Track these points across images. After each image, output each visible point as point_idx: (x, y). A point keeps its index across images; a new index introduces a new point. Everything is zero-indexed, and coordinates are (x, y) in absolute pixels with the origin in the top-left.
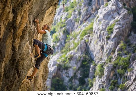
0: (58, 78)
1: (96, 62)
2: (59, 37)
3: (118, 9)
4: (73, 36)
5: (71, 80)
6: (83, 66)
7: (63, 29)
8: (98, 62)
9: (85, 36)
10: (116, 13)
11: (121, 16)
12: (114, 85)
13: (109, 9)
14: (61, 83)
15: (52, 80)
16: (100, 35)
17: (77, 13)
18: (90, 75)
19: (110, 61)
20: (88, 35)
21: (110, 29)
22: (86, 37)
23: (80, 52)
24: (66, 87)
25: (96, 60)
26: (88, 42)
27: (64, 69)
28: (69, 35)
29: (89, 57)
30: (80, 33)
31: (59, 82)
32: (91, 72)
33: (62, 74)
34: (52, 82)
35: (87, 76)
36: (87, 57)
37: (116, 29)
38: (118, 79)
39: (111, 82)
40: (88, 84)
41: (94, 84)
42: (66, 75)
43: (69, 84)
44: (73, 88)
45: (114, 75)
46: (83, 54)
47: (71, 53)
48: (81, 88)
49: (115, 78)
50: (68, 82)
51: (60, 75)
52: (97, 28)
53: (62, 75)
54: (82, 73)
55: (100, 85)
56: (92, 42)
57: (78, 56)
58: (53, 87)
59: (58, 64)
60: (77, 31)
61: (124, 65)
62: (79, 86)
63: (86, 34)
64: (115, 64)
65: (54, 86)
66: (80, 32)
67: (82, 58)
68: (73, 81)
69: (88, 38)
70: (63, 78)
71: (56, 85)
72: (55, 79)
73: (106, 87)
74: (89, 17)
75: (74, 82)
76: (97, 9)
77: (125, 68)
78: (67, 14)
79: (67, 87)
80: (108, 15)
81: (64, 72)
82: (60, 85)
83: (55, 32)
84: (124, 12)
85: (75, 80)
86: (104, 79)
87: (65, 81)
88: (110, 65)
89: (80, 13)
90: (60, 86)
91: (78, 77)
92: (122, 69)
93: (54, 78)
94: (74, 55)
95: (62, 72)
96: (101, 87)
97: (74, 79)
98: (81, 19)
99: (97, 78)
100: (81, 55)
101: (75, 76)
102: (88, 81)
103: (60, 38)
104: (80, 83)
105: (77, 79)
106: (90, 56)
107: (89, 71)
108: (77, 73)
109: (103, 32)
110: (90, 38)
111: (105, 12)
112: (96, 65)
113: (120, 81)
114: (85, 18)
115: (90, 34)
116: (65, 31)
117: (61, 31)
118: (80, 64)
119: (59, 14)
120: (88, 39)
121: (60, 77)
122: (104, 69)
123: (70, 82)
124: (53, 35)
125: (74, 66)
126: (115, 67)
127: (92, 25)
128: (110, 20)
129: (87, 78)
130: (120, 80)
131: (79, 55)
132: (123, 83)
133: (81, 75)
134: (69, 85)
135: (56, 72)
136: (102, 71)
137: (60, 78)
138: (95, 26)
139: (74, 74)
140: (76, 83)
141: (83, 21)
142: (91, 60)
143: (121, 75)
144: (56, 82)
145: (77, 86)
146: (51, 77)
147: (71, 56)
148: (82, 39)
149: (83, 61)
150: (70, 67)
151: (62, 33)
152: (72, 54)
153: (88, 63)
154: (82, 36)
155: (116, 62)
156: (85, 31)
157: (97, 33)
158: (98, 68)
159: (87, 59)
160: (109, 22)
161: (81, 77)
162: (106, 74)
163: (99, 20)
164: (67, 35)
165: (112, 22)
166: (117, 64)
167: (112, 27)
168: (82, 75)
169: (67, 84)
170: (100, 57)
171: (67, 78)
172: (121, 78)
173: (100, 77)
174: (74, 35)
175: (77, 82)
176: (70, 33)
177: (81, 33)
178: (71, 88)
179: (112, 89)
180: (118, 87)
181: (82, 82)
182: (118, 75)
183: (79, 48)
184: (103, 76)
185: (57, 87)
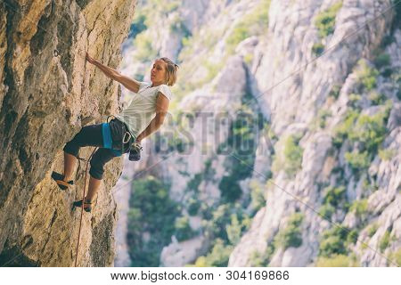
0: (151, 178)
1: (277, 130)
2: (158, 46)
4: (203, 43)
5: (193, 185)
6: (233, 140)
7: (172, 17)
8: (285, 127)
9: (242, 43)
12: (334, 204)
14: (161, 194)
15: (132, 185)
16: (290, 42)
18: (258, 168)
19: (323, 127)
20: (254, 38)
21: (325, 21)
22: (247, 45)
23: (225, 96)
24: (179, 208)
25: (278, 123)
26: (251, 62)
27: (173, 149)
28: (190, 37)
29: (253, 110)
30: (225, 32)
31: (154, 192)
32: (260, 161)
33: (166, 164)
34: (134, 191)
36: (249, 111)
37: (346, 21)
38: (346, 183)
39: (324, 193)
40: (250, 199)
41: (269, 197)
42: (178, 167)
43: (189, 199)
44: (200, 211)
45: (335, 171)
46: (235, 101)
47: (197, 98)
48: (226, 210)
49: (338, 181)
50: (185, 192)
51: (160, 167)
52: (281, 17)
53: (164, 167)
54: (230, 164)
55: (287, 204)
56: (265, 62)
57: (219, 107)
58: (136, 207)
60: (216, 26)
61: (369, 139)
62: (221, 203)
63: (244, 35)
64: (339, 135)
65: (138, 203)
66: (227, 29)
67: (232, 116)
68: (201, 187)
69: (250, 49)
70: (169, 178)
71: (144, 199)
72: (141, 181)
73: (307, 207)
75: (205, 192)
77: (372, 150)
79: (183, 206)
81: (173, 158)
82: (160, 199)
83: (145, 28)
85: (206, 185)
86: (302, 181)
87: (175, 189)
88: (324, 138)
90: (157, 204)
91: (216, 177)
92: (361, 152)
93: (141, 176)
94: (205, 104)
95: (165, 158)
96: (292, 209)
97: (203, 183)
99: (279, 179)
100: (229, 106)
101: (207, 172)
102: (250, 190)
103: (161, 48)
104: (222, 195)
105: (214, 182)
106: (256, 107)
107: (254, 156)
108: (214, 163)
109: (300, 29)
110: (257, 50)
112: (275, 138)
113: (355, 190)
115: (257, 34)
116: (178, 25)
117: (163, 25)
118: (225, 134)
120: (252, 52)
121: (160, 175)
122: (302, 150)
123: (193, 192)
124: (138, 36)
126: (338, 146)
127: (267, 7)
129: (247, 180)
130: (355, 186)
131: (223, 103)
132: (362, 197)
133: (227, 170)
134: (188, 201)
136: (295, 156)
137: (159, 178)
138: (276, 12)
139: (204, 167)
140: (210, 193)
142: (262, 122)
143: (356, 171)
144: (147, 191)
145: (214, 204)
147: (194, 106)
148: (234, 53)
149: (234, 125)
150: (193, 144)
151: (166, 33)
152: (200, 102)
153: (250, 132)
154: (231, 42)
155: (343, 129)
156: (241, 25)
157: (280, 33)
158: (282, 148)
159: (246, 119)
161: (227, 174)
162: (308, 165)
164: (184, 40)
166: (345, 136)
167: (331, 15)
168: (230, 170)
169: (183, 198)
170: (290, 111)
171: (180, 177)
172: (357, 179)
173: (291, 173)
174: (206, 38)
175: (215, 192)
176: (194, 31)
177: (228, 33)
178: (194, 210)
179: (328, 217)
180: (346, 210)
181: (231, 191)
182: (348, 172)
183: (224, 81)
184: (300, 174)
185: (149, 206)
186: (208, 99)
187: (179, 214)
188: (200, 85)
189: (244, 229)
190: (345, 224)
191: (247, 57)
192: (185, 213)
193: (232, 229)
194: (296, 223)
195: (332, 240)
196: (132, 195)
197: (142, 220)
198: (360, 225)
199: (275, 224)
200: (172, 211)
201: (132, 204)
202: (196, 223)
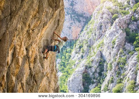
0: (86, 73)
1: (107, 62)
2: (85, 50)
3: (117, 30)
5: (93, 74)
6: (100, 65)
7: (87, 45)
8: (109, 62)
10: (116, 33)
11: (119, 34)
12: (119, 74)
13: (112, 31)
14: (88, 76)
15: (83, 75)
16: (108, 46)
17: (94, 34)
18: (105, 69)
19: (115, 61)
21: (113, 42)
22: (100, 48)
23: (98, 57)
25: (107, 61)
27: (89, 68)
28: (90, 48)
35: (103, 71)
37: (117, 42)
38: (121, 70)
39: (117, 73)
41: (107, 74)
42: (90, 71)
45: (118, 69)
49: (119, 70)
50: (92, 75)
51: (87, 71)
52: (106, 42)
54: (100, 69)
55: (110, 75)
56: (104, 50)
59: (86, 65)
60: (95, 45)
61: (124, 62)
62: (99, 77)
63: (100, 46)
64: (118, 62)
66: (97, 45)
67: (99, 61)
68: (95, 74)
70: (89, 73)
73: (114, 75)
74: (101, 36)
76: (105, 31)
77: (124, 64)
78: (88, 36)
80: (111, 34)
81: (89, 69)
83: (82, 47)
84: (120, 31)
86: (113, 71)
87: (90, 75)
88: (116, 63)
89: (95, 35)
91: (97, 72)
92: (122, 65)
93: (84, 73)
96: (111, 76)
98: (96, 38)
99: (109, 71)
102: (104, 74)
106: (103, 59)
107: (104, 67)
108: (97, 69)
109: (109, 44)
110: (102, 48)
111: (110, 33)
112: (107, 64)
113: (122, 71)
114: (99, 37)
115: (102, 46)
118: (98, 64)
119: (83, 36)
122: (112, 65)
125: (95, 66)
126: (118, 64)
127: (103, 41)
128: (113, 37)
131: (97, 59)
132: (124, 73)
135: (84, 70)
136: (111, 67)
138: (105, 41)
139: (95, 70)
141: (98, 39)
142: (105, 61)
143: (122, 68)
144: (85, 76)
146: (82, 73)
148: (98, 49)
149: (100, 62)
150: (93, 67)
151: (86, 47)
152: (93, 59)
153: (103, 63)
155: (119, 61)
156: (99, 44)
157: (106, 45)
158: (109, 66)
159: (102, 61)
160: (112, 38)
161: (99, 71)
162: (113, 68)
163: (107, 38)
165: (114, 38)
166: (119, 62)
167: (114, 41)
170: (109, 59)
171: (91, 73)
173: (111, 70)
175: (98, 75)
176: (91, 46)
178: (94, 78)
179: (118, 77)
180: (121, 75)
181: (100, 74)
182: (121, 68)
183: (97, 55)
184: (112, 70)
185: (86, 78)
186: (95, 58)
187: (92, 79)
188: (93, 56)
189: (103, 81)
190: (121, 78)
191: (101, 50)
192: (93, 79)
193: (101, 81)
194: (112, 79)
195: (119, 81)
196: (83, 77)
197: (85, 81)
198: (123, 78)
199: (109, 79)
200: (90, 79)
201: (83, 79)
202: (95, 81)
